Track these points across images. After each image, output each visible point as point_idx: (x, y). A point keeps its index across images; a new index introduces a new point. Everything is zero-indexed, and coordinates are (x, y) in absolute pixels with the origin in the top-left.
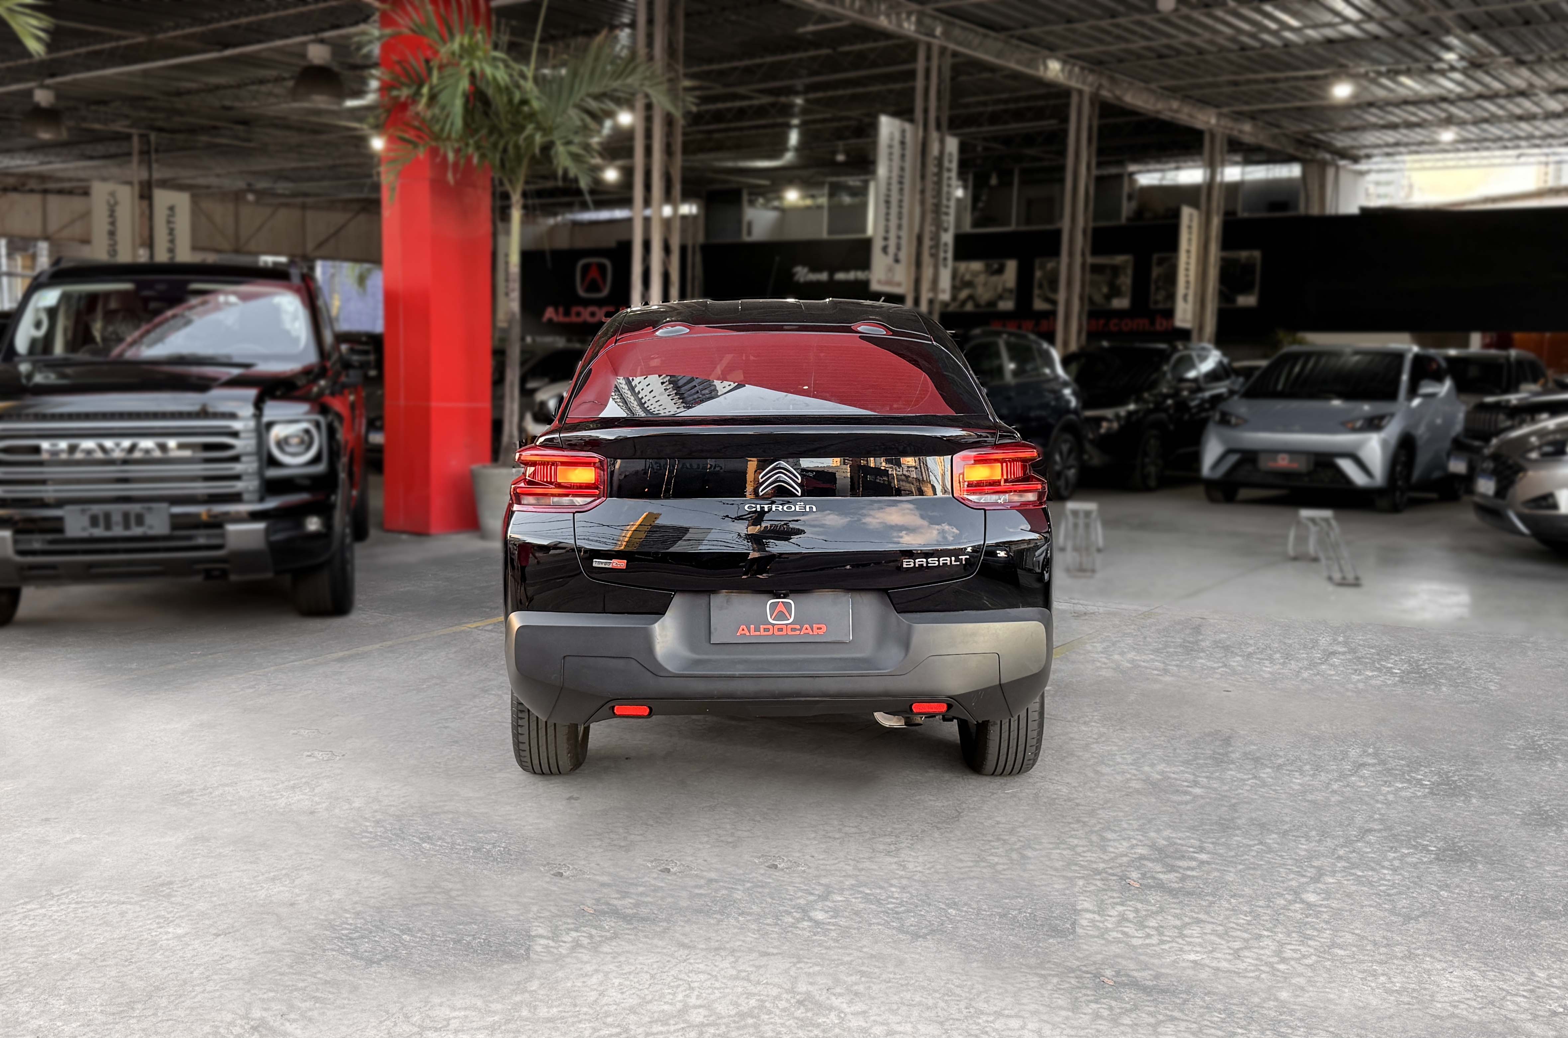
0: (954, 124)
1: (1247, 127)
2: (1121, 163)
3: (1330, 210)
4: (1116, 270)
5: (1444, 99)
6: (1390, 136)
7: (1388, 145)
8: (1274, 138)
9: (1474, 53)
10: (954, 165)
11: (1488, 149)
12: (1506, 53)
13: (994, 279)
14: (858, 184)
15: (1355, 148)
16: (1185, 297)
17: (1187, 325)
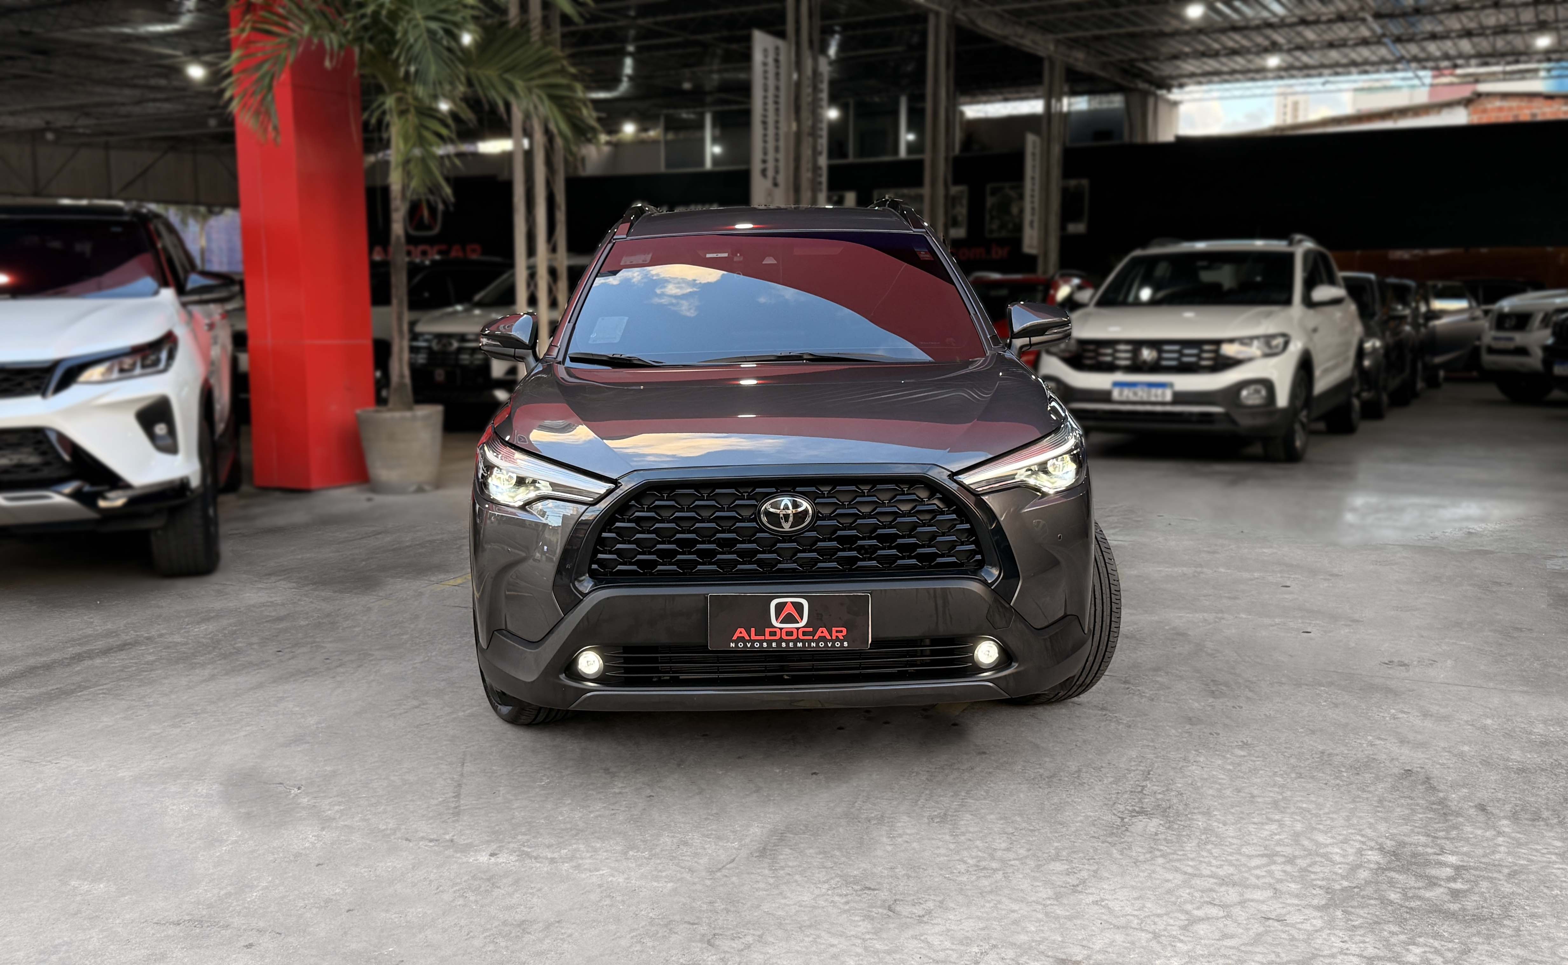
1: (1082, 55)
2: (955, 96)
3: (1151, 138)
4: (953, 201)
5: (1269, 25)
7: (1203, 74)
8: (1103, 66)
10: (826, 86)
14: (692, 116)
15: (1172, 77)
16: (1032, 223)
17: (1033, 251)
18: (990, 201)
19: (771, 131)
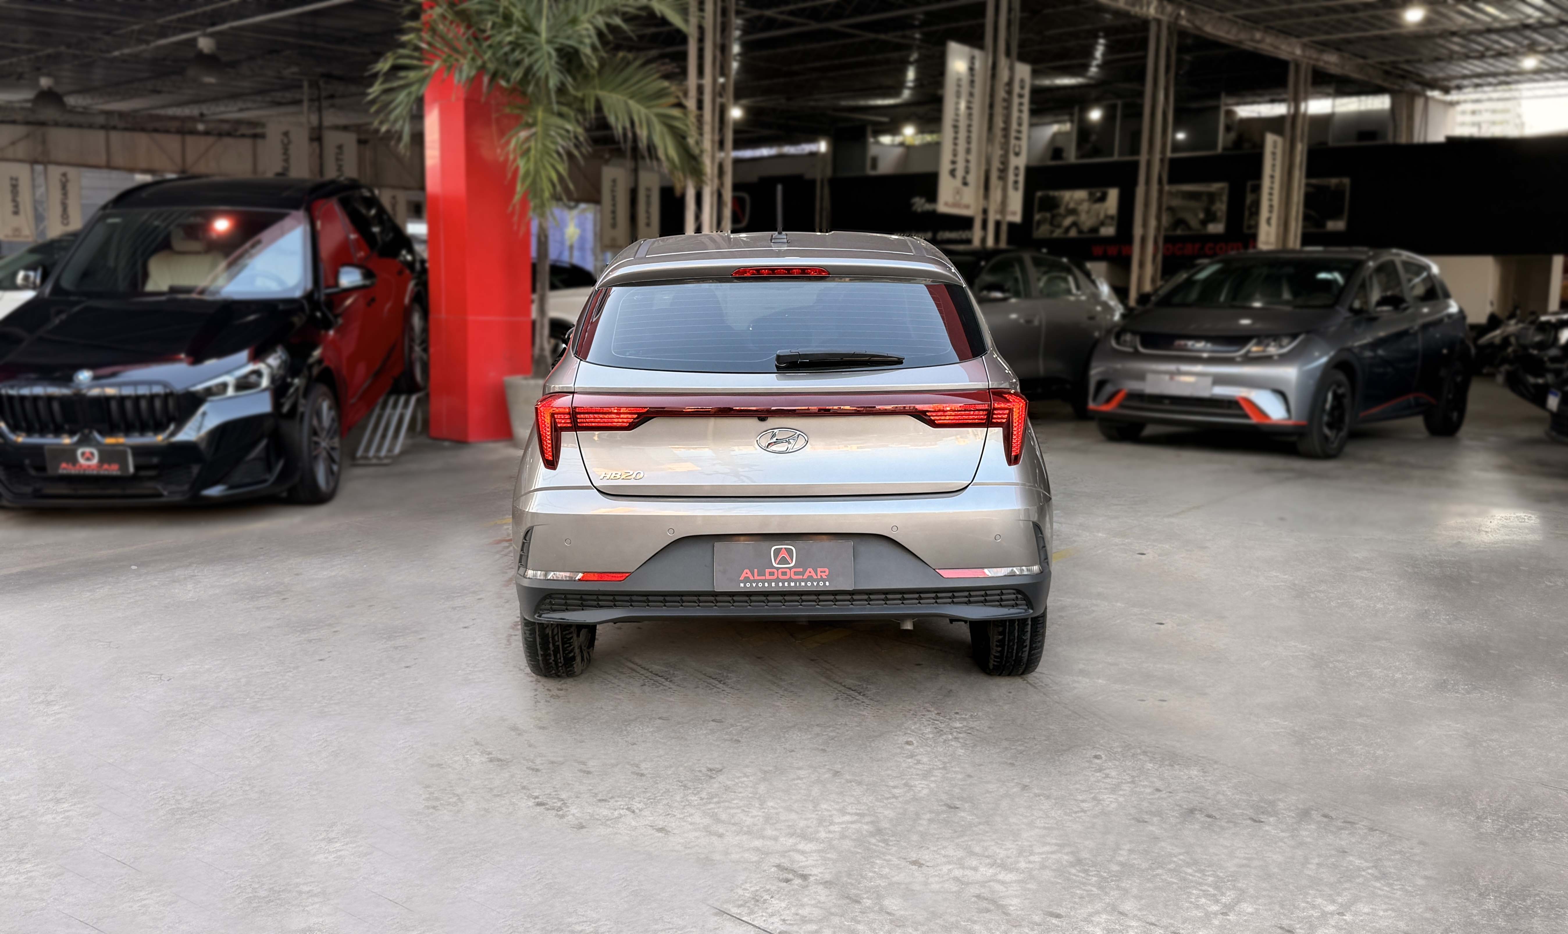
0: (1024, 50)
1: (1331, 57)
2: (1217, 96)
3: (1418, 138)
4: (1212, 197)
5: (1527, 27)
6: (1478, 66)
7: (1476, 75)
8: (1361, 69)
10: (1027, 92)
13: (1097, 206)
15: (1450, 78)
16: (1268, 221)
17: (1269, 248)
18: (1249, 199)
19: (962, 135)
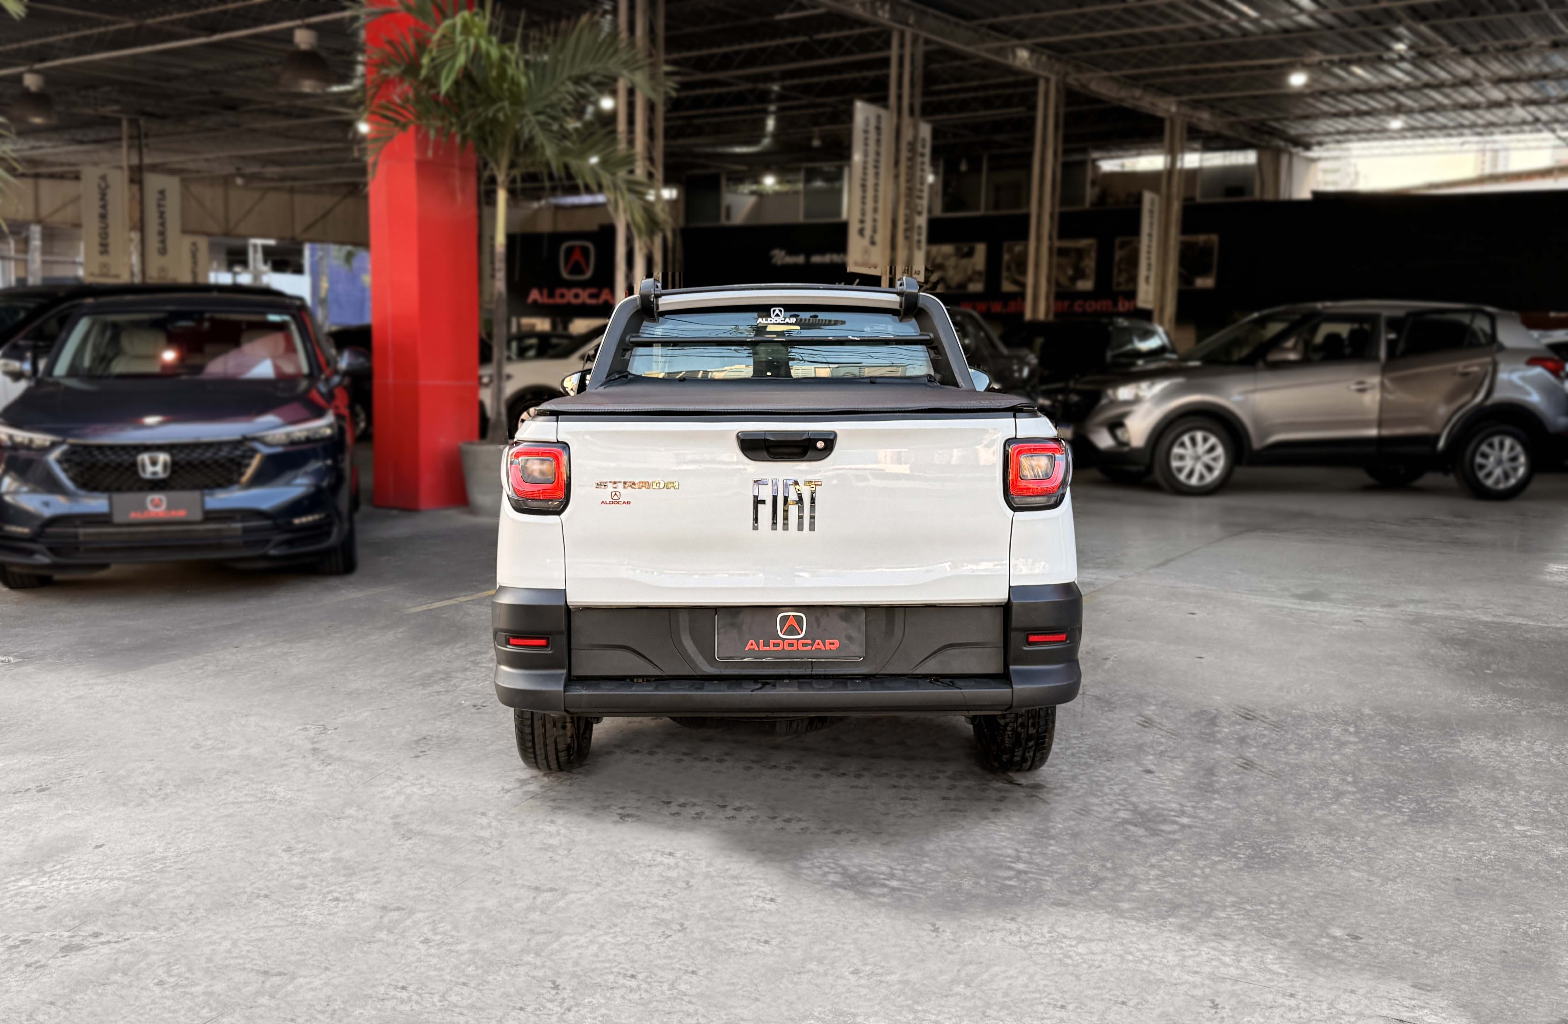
0: (928, 111)
1: (1205, 115)
2: (1084, 151)
3: (1284, 195)
4: (1080, 253)
5: (1392, 88)
6: (1342, 124)
7: (1339, 133)
8: (1232, 126)
9: (1422, 44)
10: (927, 151)
11: (1433, 136)
12: (1453, 43)
13: (964, 262)
14: (833, 169)
15: (1310, 137)
16: (1147, 279)
17: (1149, 306)
18: (1118, 254)
19: (870, 194)
